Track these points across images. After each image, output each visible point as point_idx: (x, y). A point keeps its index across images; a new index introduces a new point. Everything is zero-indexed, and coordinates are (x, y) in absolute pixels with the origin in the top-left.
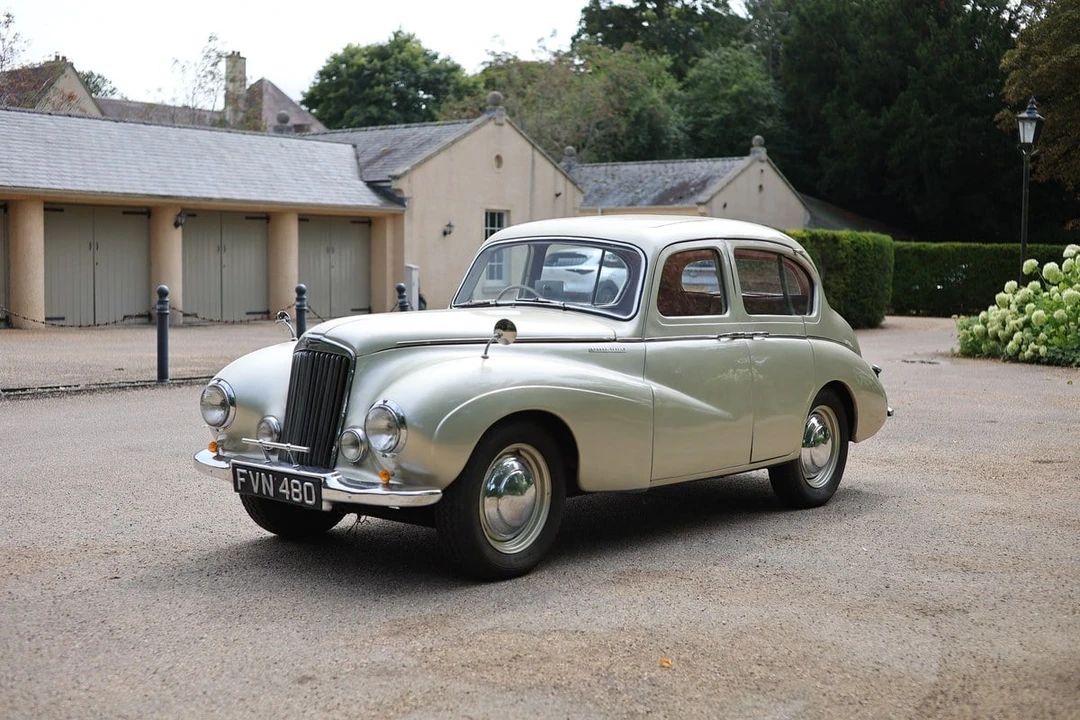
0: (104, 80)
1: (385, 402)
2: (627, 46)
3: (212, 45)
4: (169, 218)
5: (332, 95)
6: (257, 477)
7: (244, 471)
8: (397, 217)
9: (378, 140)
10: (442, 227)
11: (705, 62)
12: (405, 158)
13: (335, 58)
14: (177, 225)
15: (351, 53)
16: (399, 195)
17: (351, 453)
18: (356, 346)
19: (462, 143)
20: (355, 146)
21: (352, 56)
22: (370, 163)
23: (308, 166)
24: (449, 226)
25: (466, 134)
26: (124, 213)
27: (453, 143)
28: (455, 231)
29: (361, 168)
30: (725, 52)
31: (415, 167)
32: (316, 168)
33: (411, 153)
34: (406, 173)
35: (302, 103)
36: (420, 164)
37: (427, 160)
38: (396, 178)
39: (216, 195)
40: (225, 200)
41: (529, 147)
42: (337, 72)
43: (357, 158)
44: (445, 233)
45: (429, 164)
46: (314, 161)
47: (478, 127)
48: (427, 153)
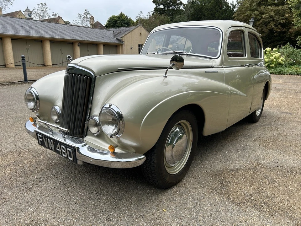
0: (70, 23)
1: (110, 105)
2: (163, 15)
3: (86, 12)
4: (77, 44)
5: (110, 25)
6: (46, 140)
7: (41, 136)
8: (122, 45)
9: (118, 30)
10: (130, 47)
11: (176, 18)
12: (123, 33)
13: (110, 18)
14: (78, 46)
15: (113, 17)
16: (122, 41)
17: (94, 130)
18: (95, 71)
19: (134, 31)
20: (113, 32)
21: (113, 18)
22: (116, 35)
23: (105, 35)
24: (132, 47)
25: (135, 29)
26: (67, 43)
27: (132, 30)
28: (133, 48)
29: (114, 36)
30: (180, 16)
31: (125, 35)
32: (106, 35)
33: (124, 33)
34: (123, 36)
35: (105, 26)
36: (126, 35)
37: (127, 34)
38: (121, 37)
39: (86, 40)
40: (88, 41)
41: (146, 32)
42: (111, 21)
43: (114, 34)
44: (131, 49)
45: (128, 35)
46: (106, 34)
47: (137, 27)
48: (127, 32)
